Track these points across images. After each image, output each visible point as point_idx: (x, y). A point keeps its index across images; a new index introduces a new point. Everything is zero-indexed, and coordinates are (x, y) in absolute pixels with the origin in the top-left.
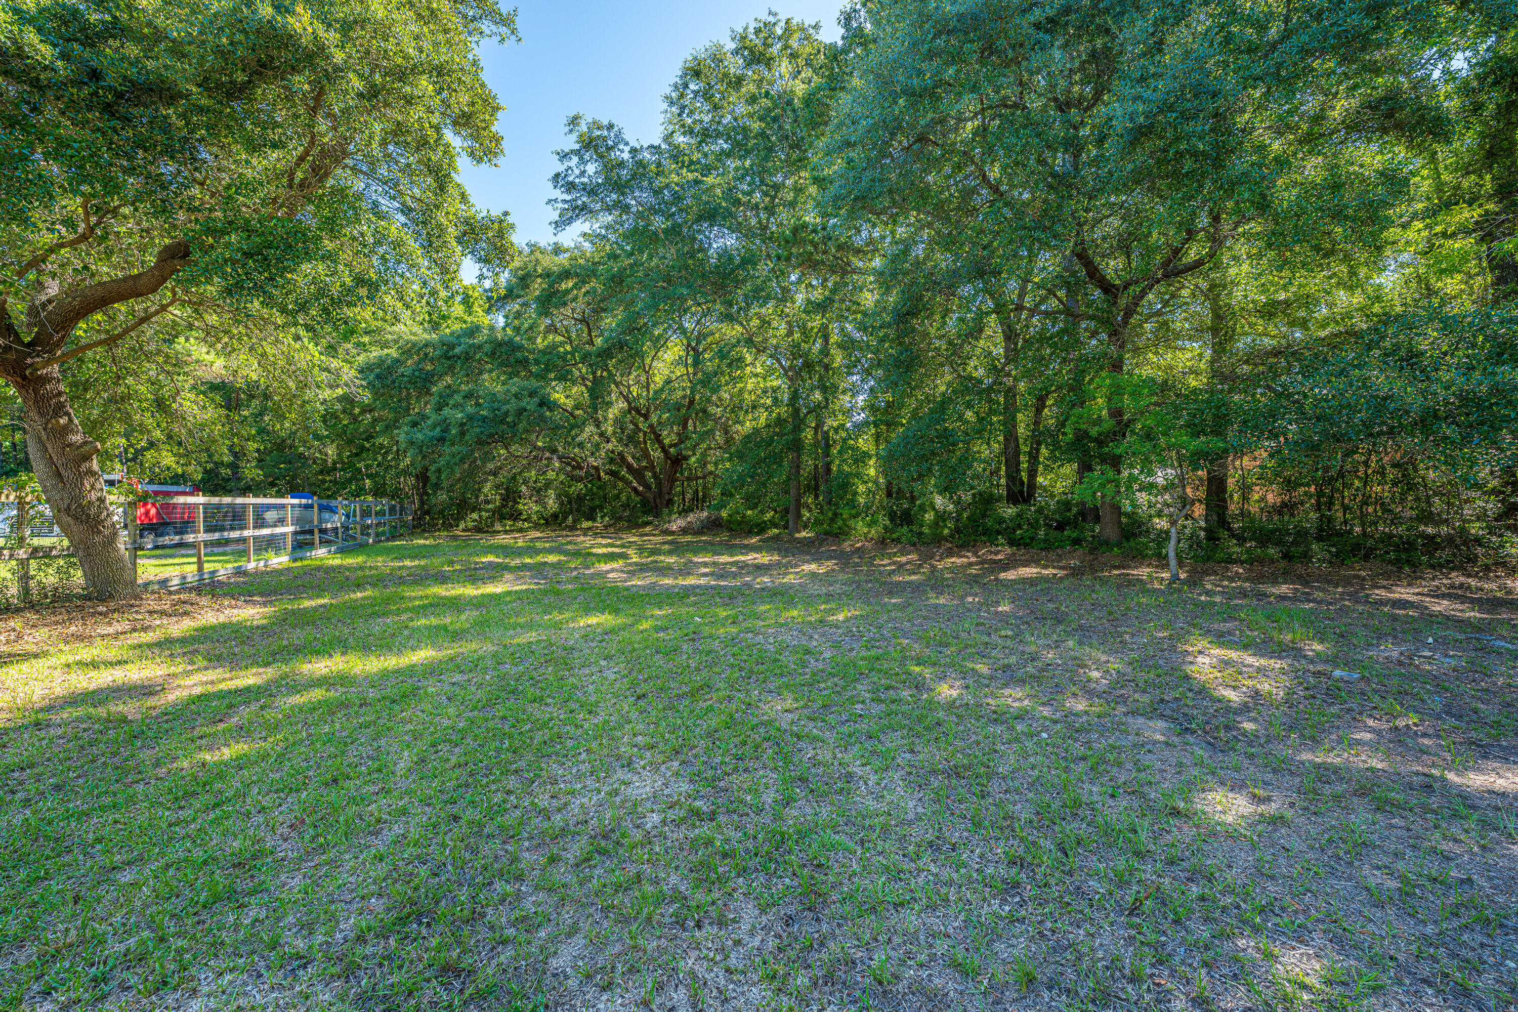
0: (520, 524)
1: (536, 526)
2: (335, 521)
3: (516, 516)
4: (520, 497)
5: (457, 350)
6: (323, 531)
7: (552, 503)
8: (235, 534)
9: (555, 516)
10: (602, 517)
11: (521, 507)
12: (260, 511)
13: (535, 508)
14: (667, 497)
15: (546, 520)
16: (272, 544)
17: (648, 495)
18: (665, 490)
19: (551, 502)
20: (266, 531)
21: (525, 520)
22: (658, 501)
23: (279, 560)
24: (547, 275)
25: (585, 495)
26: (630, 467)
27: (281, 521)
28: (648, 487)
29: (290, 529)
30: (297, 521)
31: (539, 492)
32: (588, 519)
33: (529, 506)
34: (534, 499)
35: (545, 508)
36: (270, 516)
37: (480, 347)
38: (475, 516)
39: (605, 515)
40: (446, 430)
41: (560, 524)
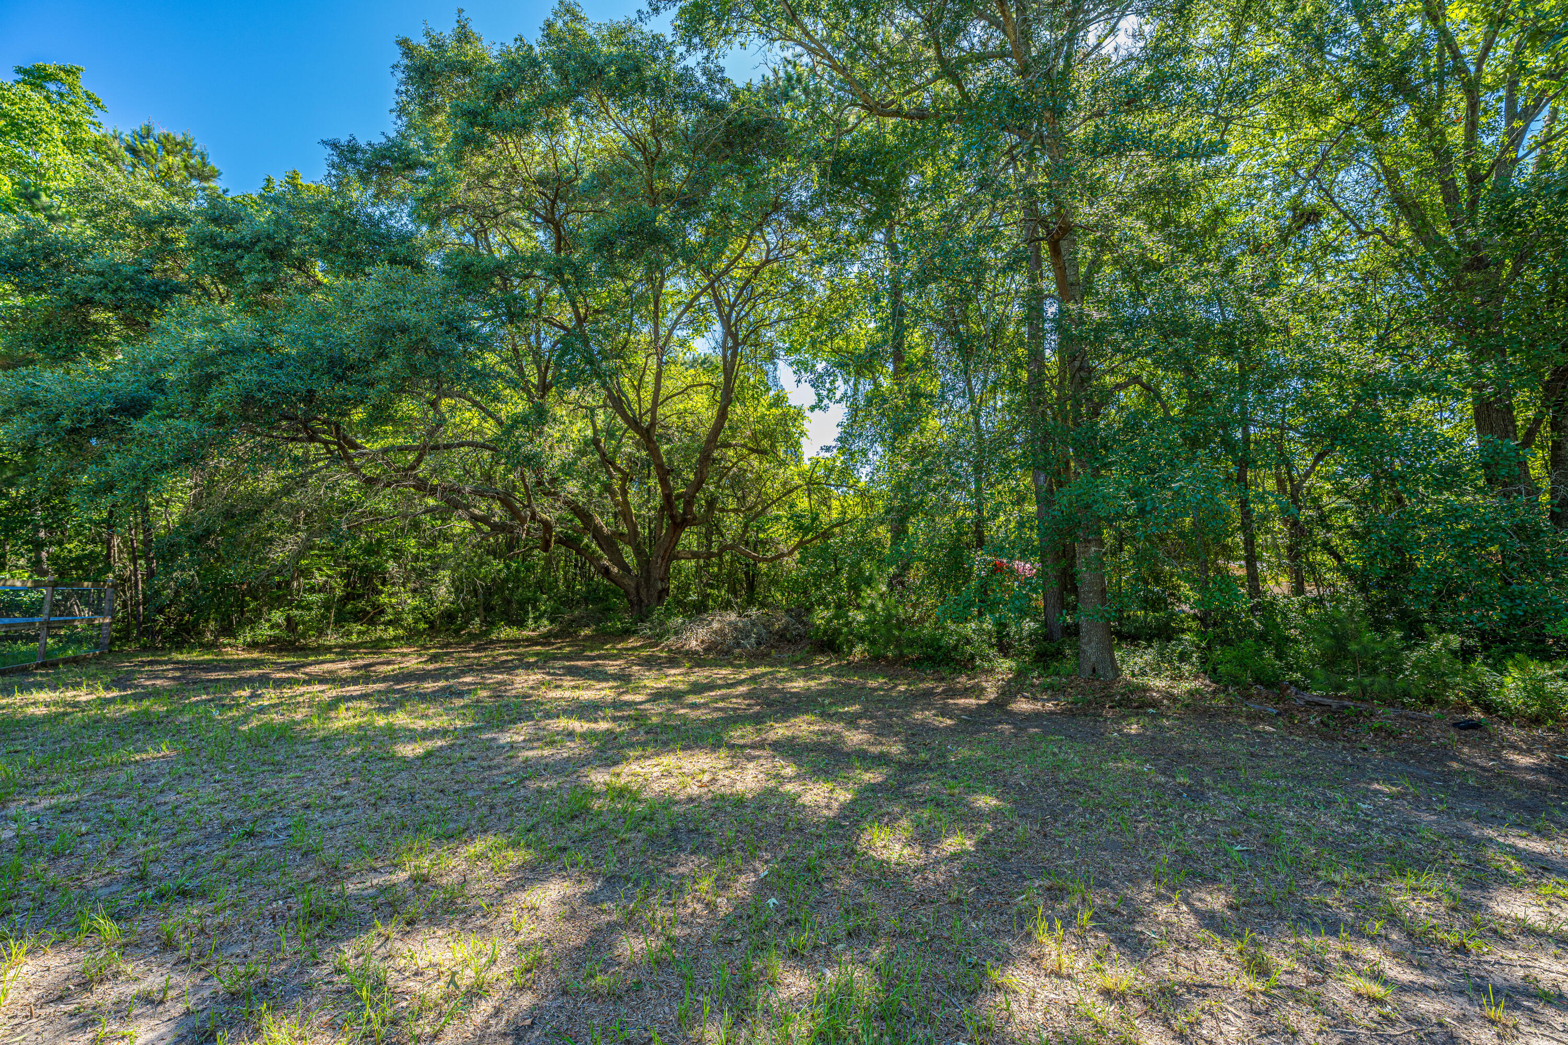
0: (379, 632)
1: (412, 636)
3: (372, 616)
4: (384, 583)
9: (449, 616)
10: (536, 619)
11: (383, 599)
13: (412, 602)
14: (659, 586)
15: (432, 625)
17: (626, 581)
18: (656, 574)
19: (443, 590)
21: (390, 622)
22: (643, 592)
25: (506, 580)
26: (597, 534)
28: (624, 567)
32: (511, 623)
34: (410, 585)
35: (431, 602)
38: (278, 616)
39: (541, 616)
41: (457, 632)
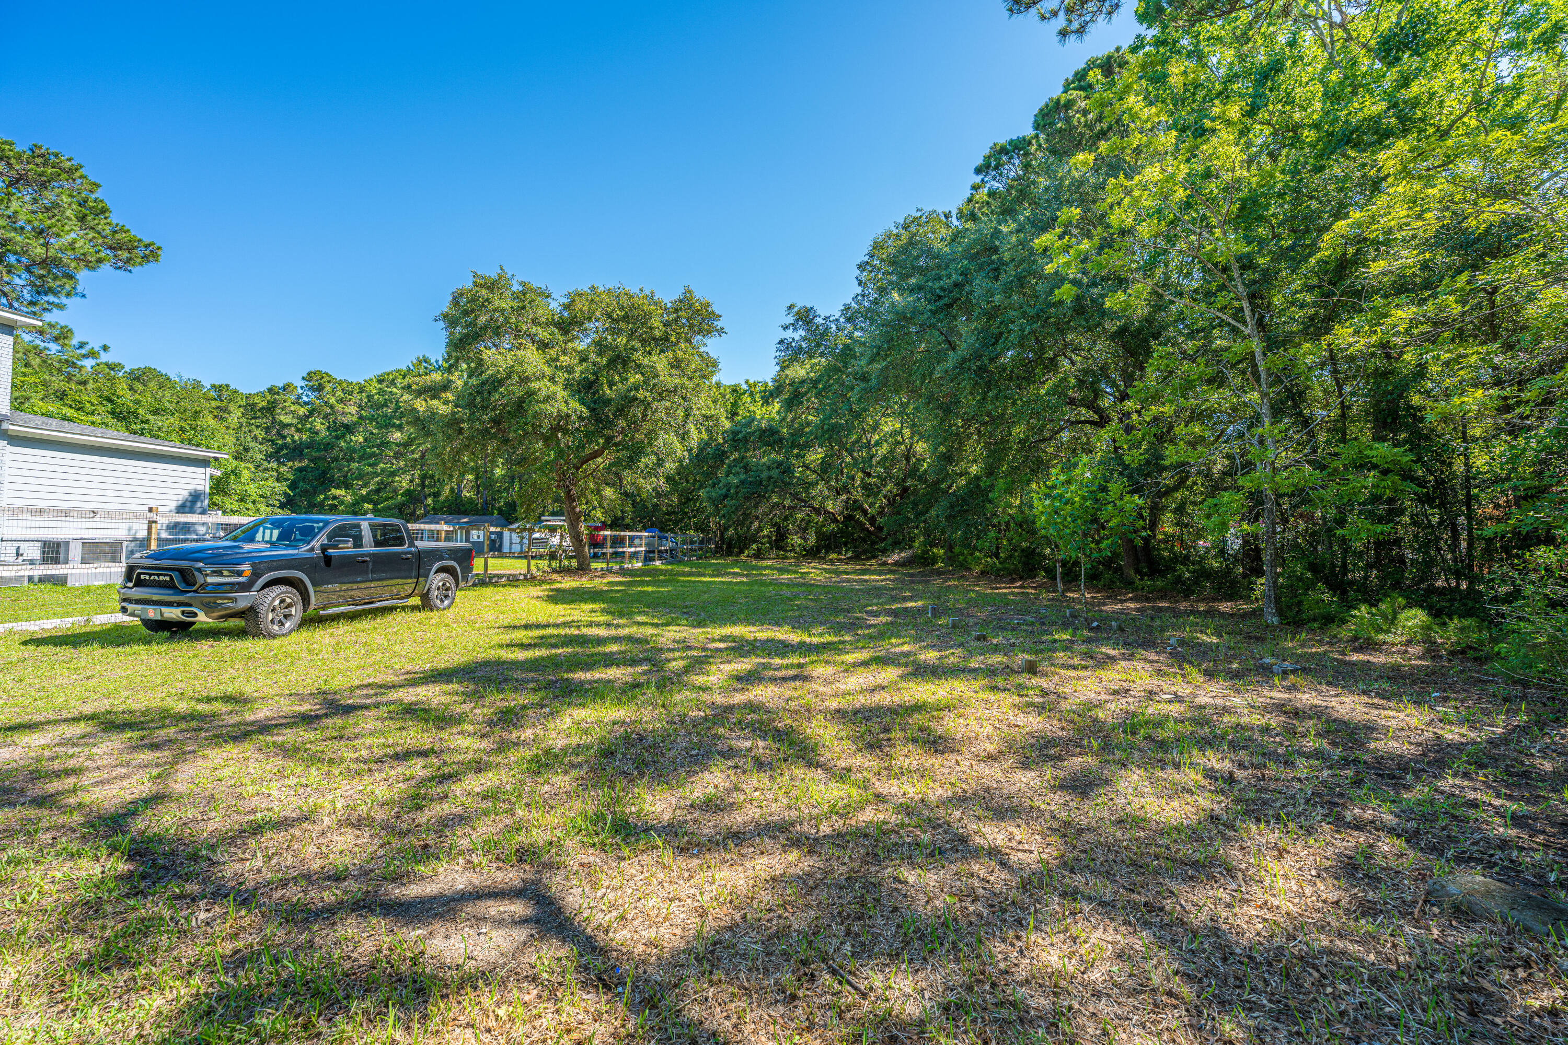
0: (787, 553)
1: (799, 556)
2: (666, 546)
3: (785, 547)
4: (789, 534)
5: (740, 436)
6: (660, 551)
7: (812, 539)
8: (620, 550)
9: (813, 549)
10: (845, 552)
11: (789, 541)
12: (632, 539)
15: (807, 552)
16: (634, 556)
20: (633, 549)
21: (791, 551)
23: (637, 565)
24: (792, 383)
27: (641, 546)
29: (643, 549)
30: (647, 545)
31: (803, 530)
32: (835, 552)
33: (795, 540)
34: (799, 535)
35: (806, 542)
36: (637, 541)
37: (754, 433)
39: (848, 550)
40: (729, 490)
41: (816, 555)
